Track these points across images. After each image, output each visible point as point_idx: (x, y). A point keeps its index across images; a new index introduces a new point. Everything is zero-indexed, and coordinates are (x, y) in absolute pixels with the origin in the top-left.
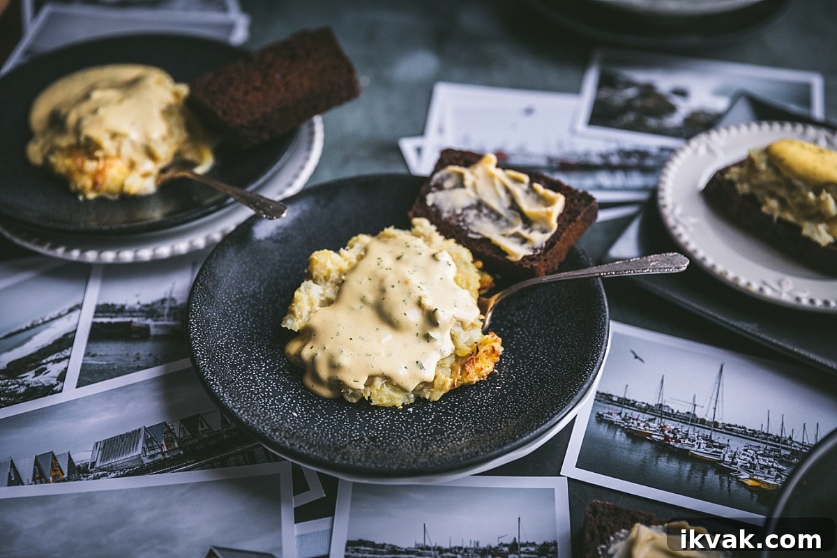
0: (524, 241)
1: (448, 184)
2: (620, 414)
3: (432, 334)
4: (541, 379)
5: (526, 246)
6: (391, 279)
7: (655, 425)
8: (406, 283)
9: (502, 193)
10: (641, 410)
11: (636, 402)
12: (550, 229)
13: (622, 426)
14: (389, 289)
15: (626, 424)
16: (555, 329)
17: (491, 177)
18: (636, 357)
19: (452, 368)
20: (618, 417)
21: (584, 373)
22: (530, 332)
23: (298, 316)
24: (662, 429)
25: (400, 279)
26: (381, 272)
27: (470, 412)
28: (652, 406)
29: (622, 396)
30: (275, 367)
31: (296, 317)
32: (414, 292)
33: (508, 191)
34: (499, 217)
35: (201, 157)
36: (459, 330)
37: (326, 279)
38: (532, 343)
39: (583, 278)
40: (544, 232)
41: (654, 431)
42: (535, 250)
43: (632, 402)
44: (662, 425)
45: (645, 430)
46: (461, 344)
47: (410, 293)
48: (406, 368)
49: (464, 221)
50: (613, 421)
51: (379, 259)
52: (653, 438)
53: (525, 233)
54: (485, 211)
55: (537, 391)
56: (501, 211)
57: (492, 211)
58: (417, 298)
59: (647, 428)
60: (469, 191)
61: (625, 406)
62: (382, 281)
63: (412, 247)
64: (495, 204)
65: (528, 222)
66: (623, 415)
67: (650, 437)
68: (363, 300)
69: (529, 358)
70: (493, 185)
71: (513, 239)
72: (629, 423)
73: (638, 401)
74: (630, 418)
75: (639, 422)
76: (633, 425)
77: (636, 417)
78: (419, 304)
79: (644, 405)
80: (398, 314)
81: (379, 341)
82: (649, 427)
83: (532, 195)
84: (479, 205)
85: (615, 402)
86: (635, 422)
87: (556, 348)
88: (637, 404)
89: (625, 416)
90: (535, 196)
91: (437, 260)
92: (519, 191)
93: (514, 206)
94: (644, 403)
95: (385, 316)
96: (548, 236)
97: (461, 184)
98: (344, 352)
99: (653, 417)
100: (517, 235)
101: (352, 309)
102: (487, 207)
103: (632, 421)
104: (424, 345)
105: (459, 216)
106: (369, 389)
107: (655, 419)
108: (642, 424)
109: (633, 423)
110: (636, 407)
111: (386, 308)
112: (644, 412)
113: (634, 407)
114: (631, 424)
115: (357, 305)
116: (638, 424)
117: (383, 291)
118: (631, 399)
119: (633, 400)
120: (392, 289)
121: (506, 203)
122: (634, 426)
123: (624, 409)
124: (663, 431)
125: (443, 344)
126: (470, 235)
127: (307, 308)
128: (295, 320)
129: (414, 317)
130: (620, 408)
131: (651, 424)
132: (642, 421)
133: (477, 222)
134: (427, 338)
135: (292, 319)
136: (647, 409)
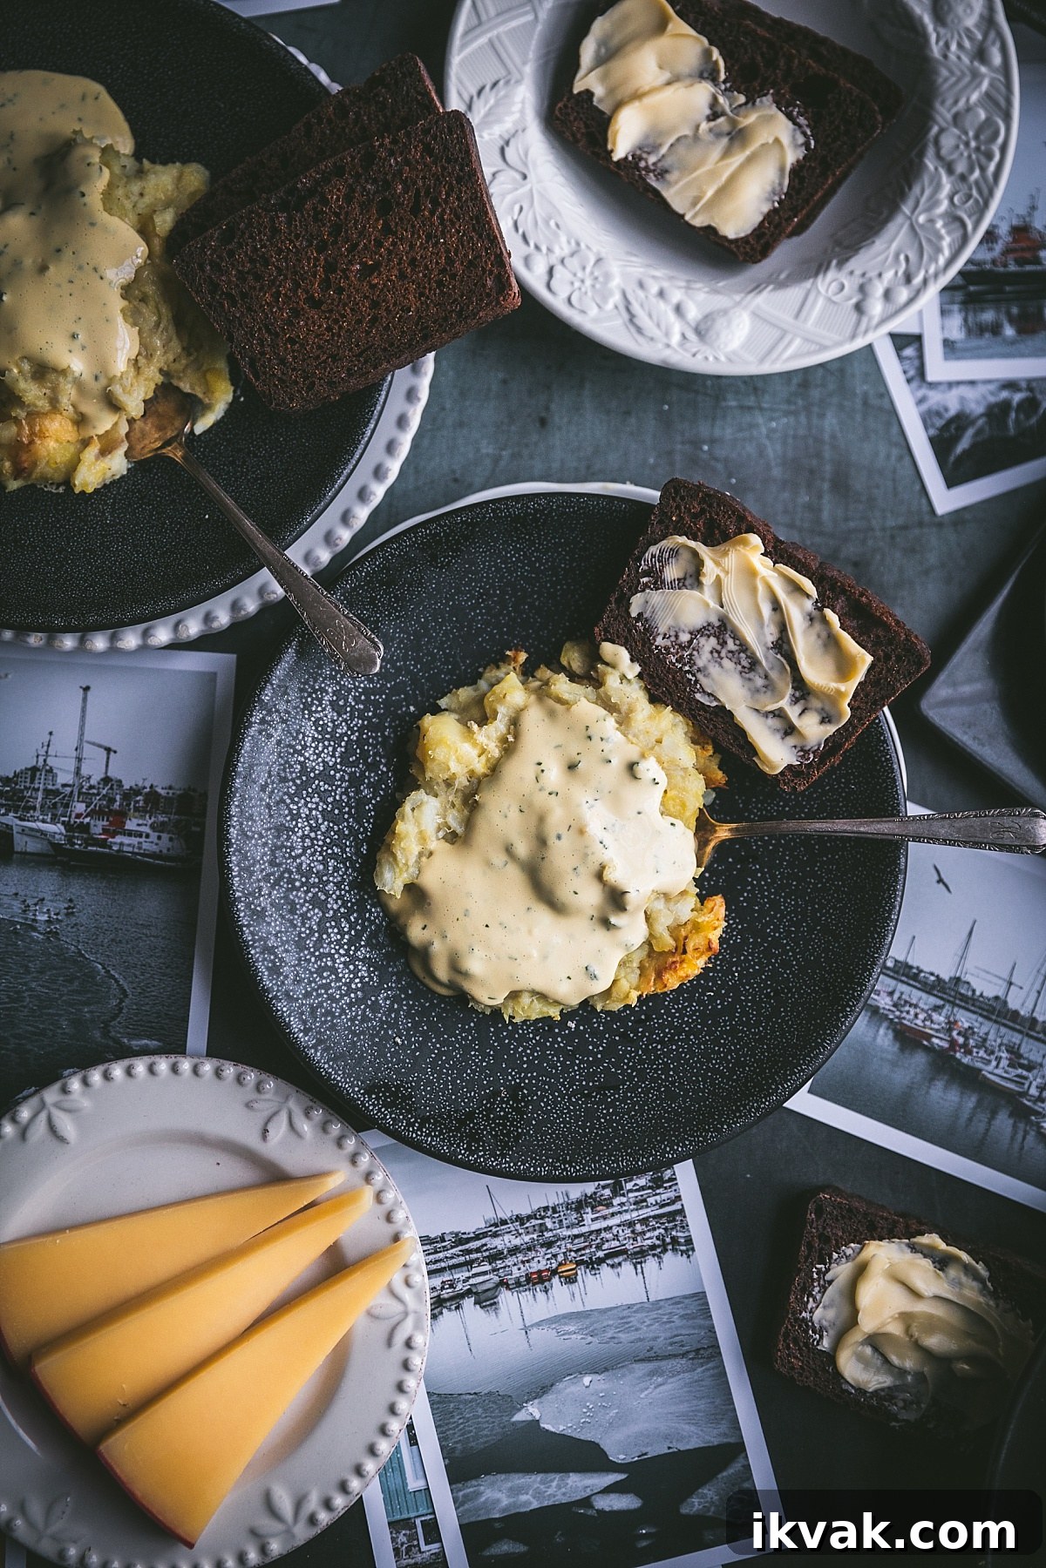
0: (789, 730)
1: (672, 572)
2: (891, 994)
3: (613, 920)
4: (777, 993)
5: (791, 741)
6: (557, 819)
7: (939, 1018)
8: (581, 832)
9: (766, 609)
10: (928, 988)
11: (921, 971)
12: (840, 715)
13: (891, 1017)
14: (552, 840)
15: (898, 1013)
16: (815, 885)
17: (752, 573)
18: (940, 881)
19: (642, 967)
20: (888, 1000)
21: (844, 1010)
22: (773, 877)
23: (401, 865)
24: (951, 1025)
25: (572, 823)
26: (541, 799)
27: (661, 1042)
28: (944, 981)
29: (901, 958)
30: (364, 929)
31: (398, 865)
32: (593, 853)
33: (777, 607)
34: (754, 663)
35: (208, 391)
36: (660, 905)
37: (449, 783)
38: (774, 904)
39: (872, 839)
40: (826, 719)
41: (937, 1031)
42: (804, 752)
43: (915, 971)
44: (952, 1019)
45: (924, 1027)
46: (661, 928)
47: (586, 855)
48: (569, 978)
49: (691, 662)
50: (878, 1007)
51: (540, 764)
52: (932, 1044)
53: (793, 712)
54: (731, 645)
55: (768, 1019)
56: (760, 653)
57: (744, 647)
58: (596, 867)
59: (928, 1023)
60: (708, 595)
61: (903, 978)
62: (541, 819)
63: (596, 739)
64: (749, 633)
65: (802, 690)
66: (896, 996)
67: (929, 1041)
68: (509, 850)
69: (765, 937)
70: (754, 590)
71: (771, 721)
72: (901, 1012)
73: (926, 969)
74: (906, 1002)
75: (918, 1010)
76: (908, 1017)
77: (914, 1001)
78: (599, 875)
79: (932, 978)
80: (564, 893)
81: (530, 932)
82: (932, 1022)
83: (818, 626)
84: (722, 629)
85: (888, 969)
86: (912, 1011)
87: (811, 930)
88: (922, 975)
89: (899, 998)
90: (824, 634)
91: (635, 777)
92: (796, 613)
93: (783, 645)
94: (932, 974)
95: (543, 891)
96: (831, 729)
97: (693, 578)
98: (476, 950)
99: (942, 1003)
100: (779, 714)
101: (489, 864)
102: (736, 636)
103: (907, 1008)
104: (601, 935)
105: (682, 648)
106: (511, 1004)
107: (944, 1005)
108: (921, 1016)
109: (908, 1012)
110: (919, 982)
111: (546, 877)
112: (929, 993)
113: (915, 981)
114: (904, 1015)
115: (499, 858)
116: (916, 1015)
117: (542, 841)
118: (915, 965)
119: (918, 968)
120: (557, 842)
121: (771, 634)
122: (910, 1018)
123: (900, 984)
124: (950, 1030)
125: (633, 931)
126: (698, 696)
127: (415, 849)
128: (397, 870)
129: (590, 897)
130: (893, 982)
131: (935, 1016)
132: (922, 1010)
133: (714, 670)
134: (606, 923)
135: (392, 869)
136: (936, 987)
